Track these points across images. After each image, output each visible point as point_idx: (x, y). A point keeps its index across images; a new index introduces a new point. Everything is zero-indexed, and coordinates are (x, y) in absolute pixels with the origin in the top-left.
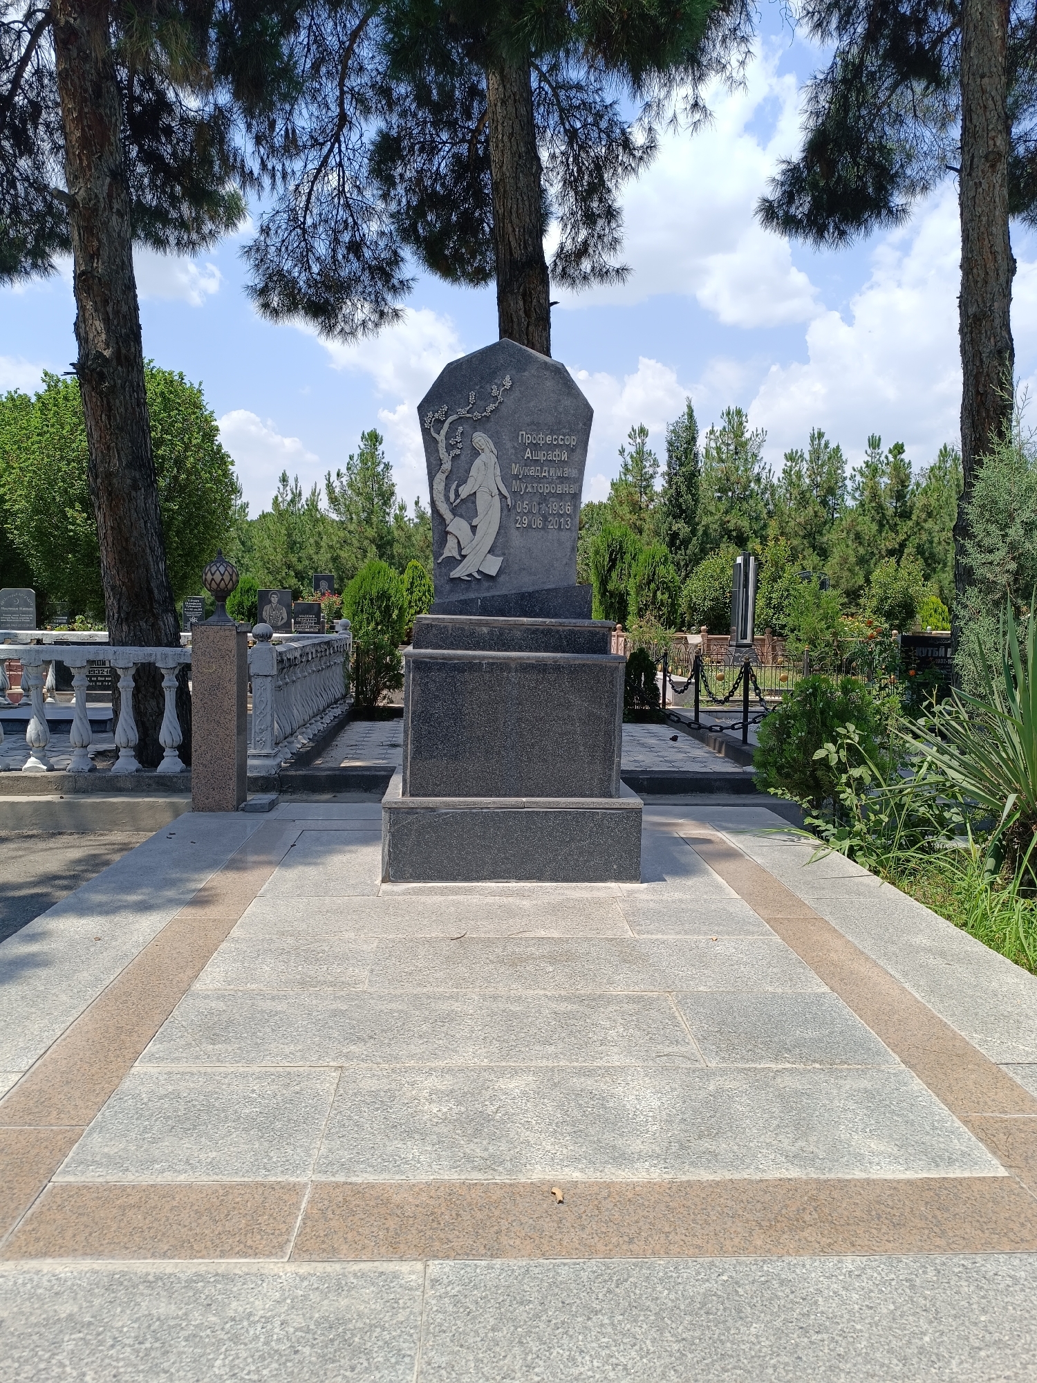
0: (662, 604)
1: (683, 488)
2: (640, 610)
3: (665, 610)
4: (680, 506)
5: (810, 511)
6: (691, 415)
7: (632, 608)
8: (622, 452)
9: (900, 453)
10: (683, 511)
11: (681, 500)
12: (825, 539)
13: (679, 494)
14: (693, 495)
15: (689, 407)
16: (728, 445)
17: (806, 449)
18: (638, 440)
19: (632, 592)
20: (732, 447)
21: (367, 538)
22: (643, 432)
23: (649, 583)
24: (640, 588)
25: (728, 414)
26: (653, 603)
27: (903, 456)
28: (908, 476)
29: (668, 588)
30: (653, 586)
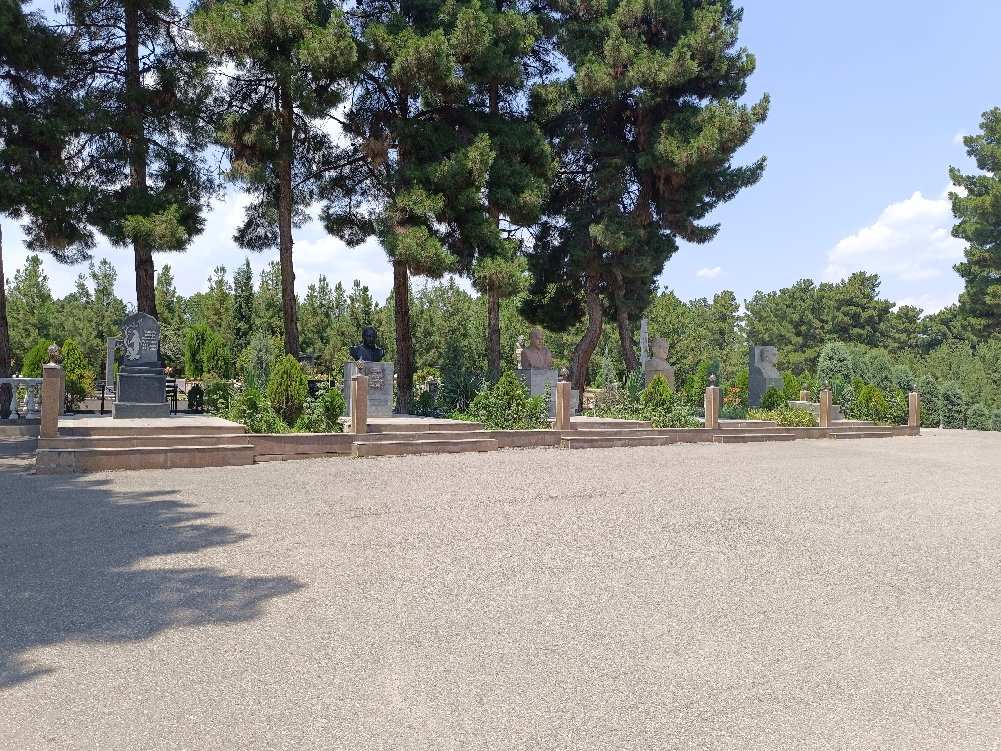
0: (221, 367)
1: (243, 305)
2: (209, 370)
3: (223, 370)
4: (241, 314)
5: (318, 319)
6: (248, 265)
7: (205, 369)
8: (210, 280)
9: (366, 291)
10: (243, 317)
11: (242, 311)
12: (326, 335)
13: (241, 307)
14: (249, 309)
15: (247, 261)
16: (273, 280)
17: (317, 286)
18: (220, 274)
19: (205, 361)
20: (275, 282)
21: (29, 324)
22: (223, 270)
23: (214, 357)
24: (209, 359)
25: (273, 264)
26: (216, 367)
27: (368, 293)
28: (371, 304)
29: (224, 360)
30: (216, 358)
